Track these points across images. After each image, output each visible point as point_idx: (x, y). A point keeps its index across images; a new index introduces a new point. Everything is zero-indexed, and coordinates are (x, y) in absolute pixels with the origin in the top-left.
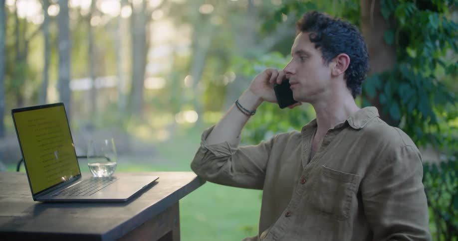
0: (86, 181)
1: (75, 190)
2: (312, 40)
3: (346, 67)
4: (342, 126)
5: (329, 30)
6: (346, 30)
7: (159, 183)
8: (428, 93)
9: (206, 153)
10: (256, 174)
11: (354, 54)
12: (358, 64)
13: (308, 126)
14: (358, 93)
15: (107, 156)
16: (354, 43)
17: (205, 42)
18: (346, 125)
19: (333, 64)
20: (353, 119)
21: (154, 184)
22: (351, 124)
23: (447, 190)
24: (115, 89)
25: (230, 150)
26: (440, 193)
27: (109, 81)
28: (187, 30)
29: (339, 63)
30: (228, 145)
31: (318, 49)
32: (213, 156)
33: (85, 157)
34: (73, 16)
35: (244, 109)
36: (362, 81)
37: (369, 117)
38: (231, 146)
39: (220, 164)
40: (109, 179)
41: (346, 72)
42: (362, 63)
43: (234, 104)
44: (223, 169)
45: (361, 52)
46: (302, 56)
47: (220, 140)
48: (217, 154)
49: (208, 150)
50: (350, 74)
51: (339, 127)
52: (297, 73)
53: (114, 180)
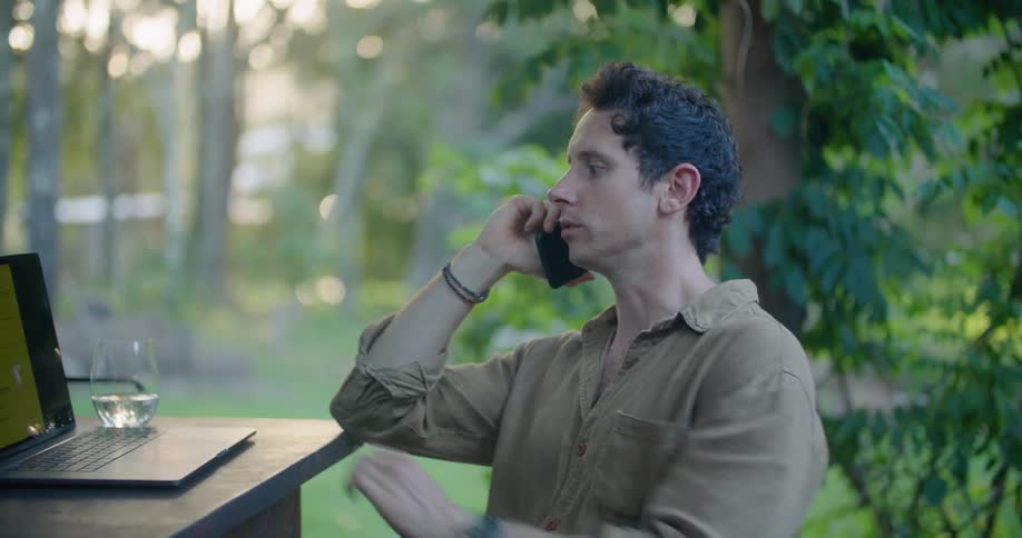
0: (87, 435)
1: (59, 458)
2: (617, 130)
3: (691, 194)
4: (669, 325)
5: (656, 107)
6: (696, 109)
7: (257, 445)
8: (870, 252)
9: (368, 387)
10: (480, 434)
11: (711, 166)
12: (719, 188)
13: (597, 320)
14: (712, 250)
15: (136, 377)
16: (710, 141)
17: (367, 123)
18: (679, 323)
19: (663, 187)
20: (694, 310)
21: (243, 446)
22: (690, 322)
23: (907, 471)
24: (158, 223)
25: (424, 382)
26: (892, 476)
27: (145, 204)
28: (327, 93)
29: (676, 184)
30: (421, 371)
31: (631, 150)
32: (382, 393)
33: (87, 380)
34: (67, 51)
35: (465, 289)
36: (725, 227)
37: (732, 304)
38: (429, 373)
39: (398, 412)
40: (141, 434)
41: (691, 205)
42: (727, 187)
43: (440, 273)
44: (405, 423)
45: (726, 163)
46: (592, 163)
47: (402, 359)
48: (395, 392)
49: (374, 380)
50: (699, 208)
51: (661, 328)
52: (580, 203)
53: (151, 436)
